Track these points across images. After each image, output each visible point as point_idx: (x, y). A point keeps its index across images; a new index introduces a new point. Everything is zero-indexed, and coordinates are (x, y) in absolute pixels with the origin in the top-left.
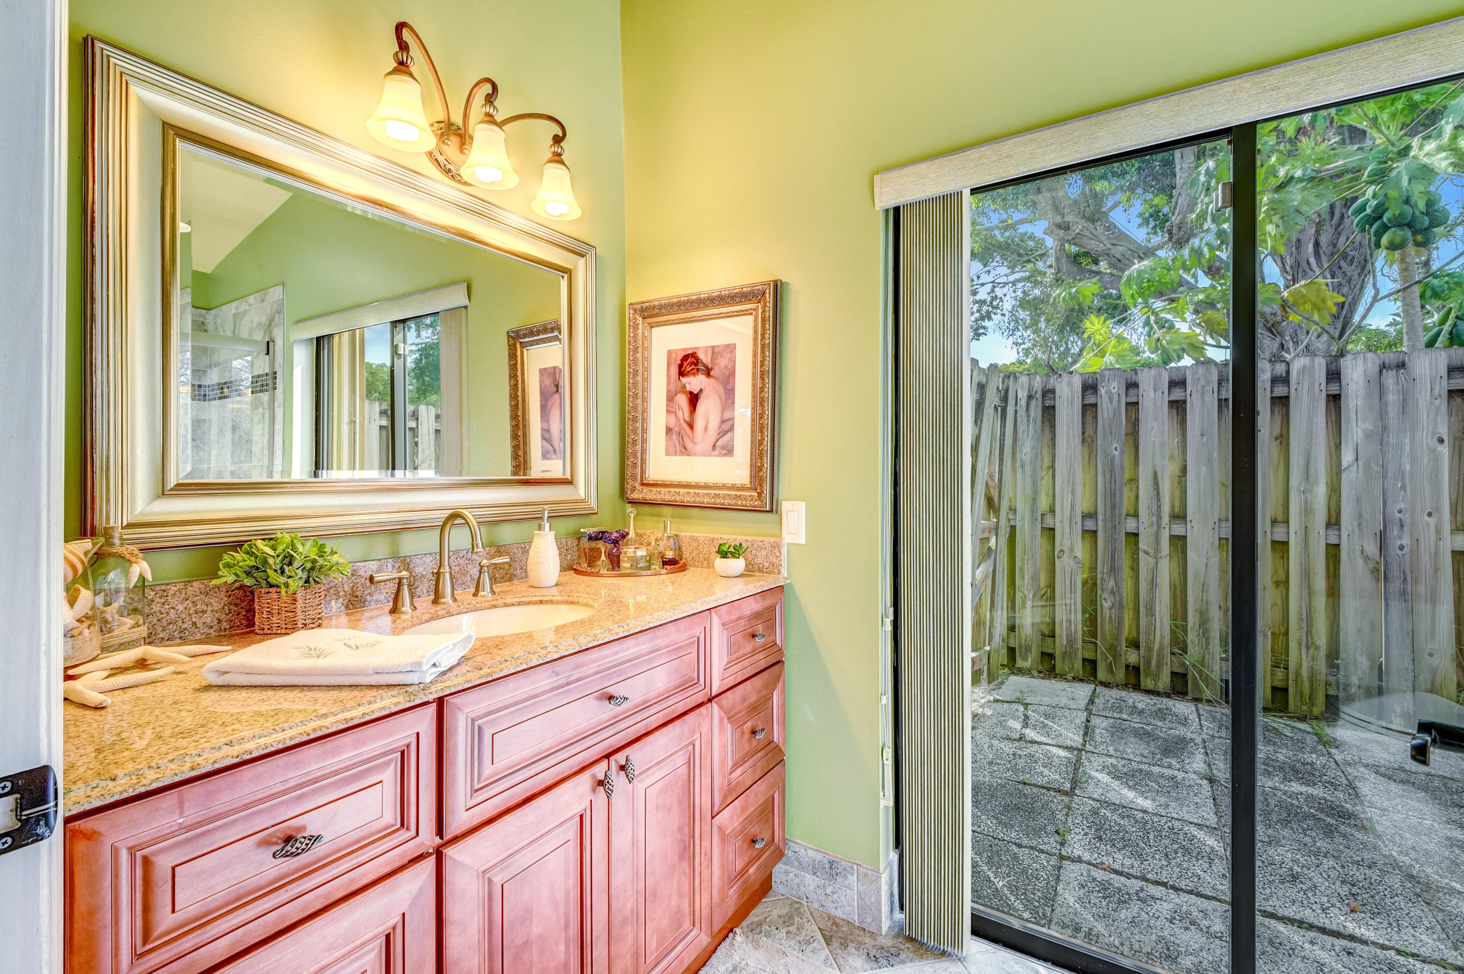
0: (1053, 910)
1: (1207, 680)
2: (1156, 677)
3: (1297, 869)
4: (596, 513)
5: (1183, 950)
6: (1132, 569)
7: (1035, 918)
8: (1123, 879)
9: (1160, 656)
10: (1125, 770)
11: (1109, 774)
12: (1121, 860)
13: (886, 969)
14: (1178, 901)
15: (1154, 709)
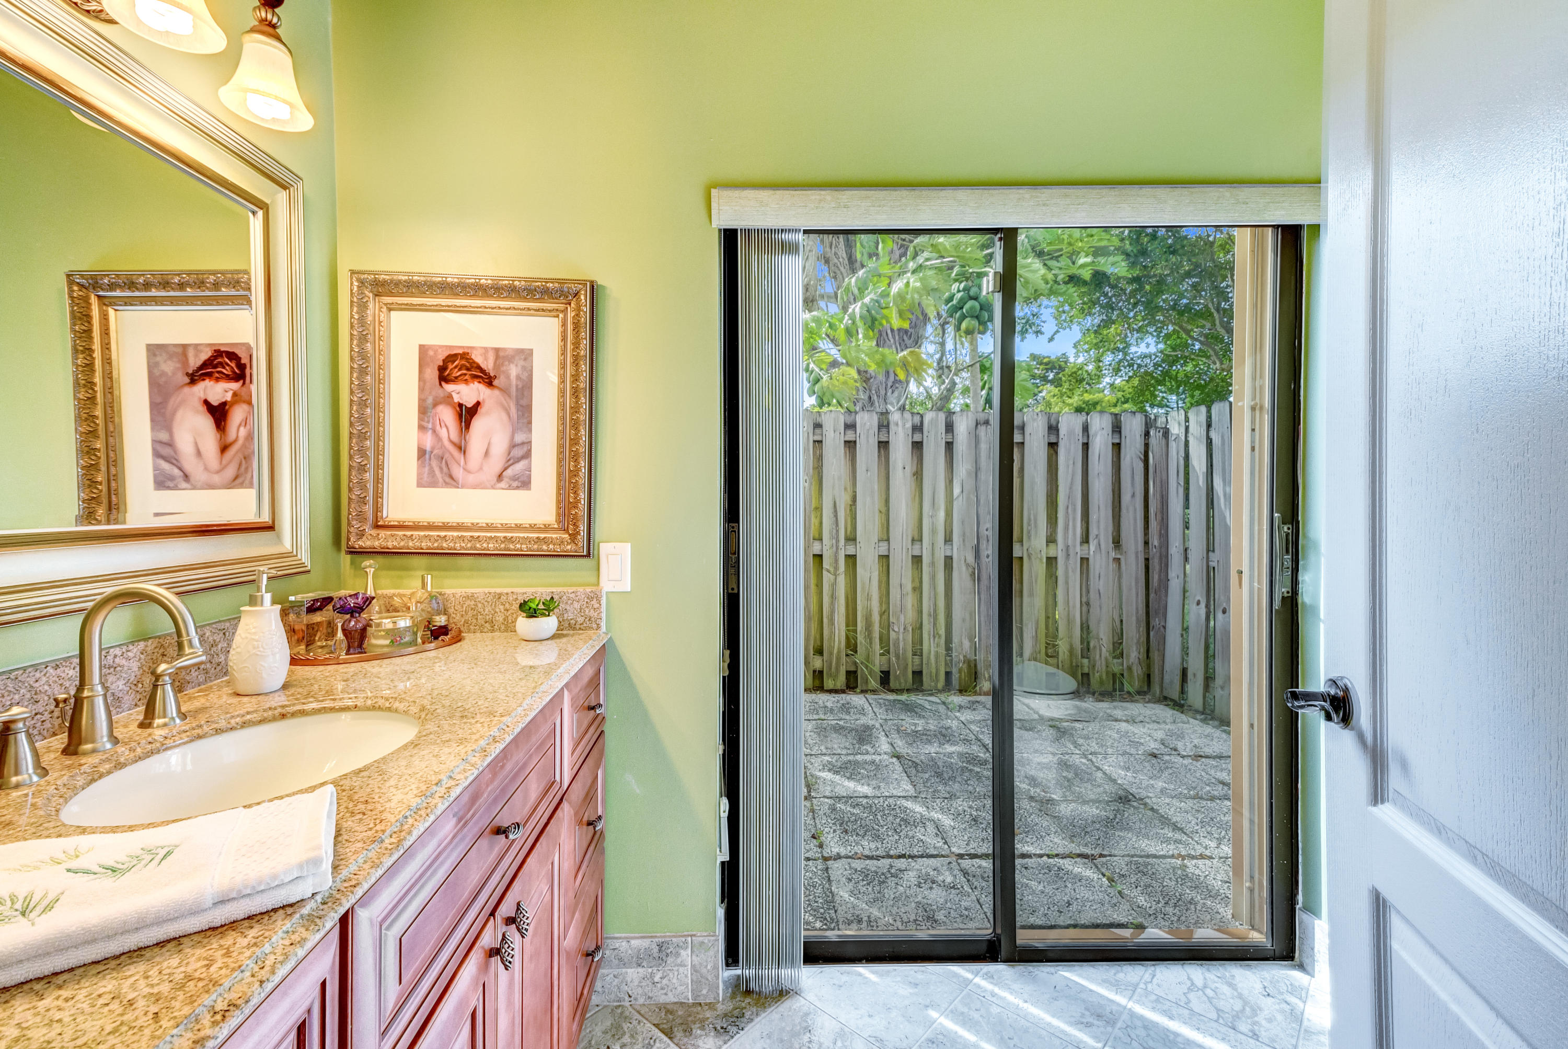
0: (836, 911)
1: (871, 672)
2: (835, 678)
3: (975, 813)
4: (309, 571)
5: (935, 907)
6: (817, 586)
7: (826, 924)
8: (875, 862)
9: (838, 659)
10: (839, 764)
11: (829, 770)
12: (868, 846)
13: (738, 1035)
14: (917, 867)
15: (839, 705)
